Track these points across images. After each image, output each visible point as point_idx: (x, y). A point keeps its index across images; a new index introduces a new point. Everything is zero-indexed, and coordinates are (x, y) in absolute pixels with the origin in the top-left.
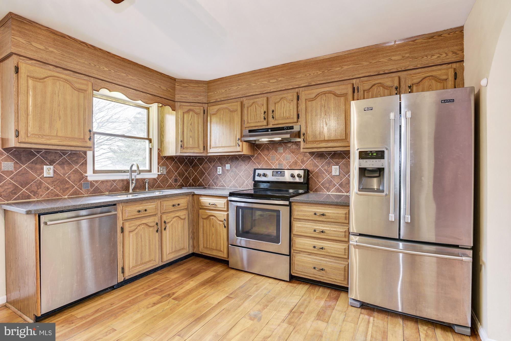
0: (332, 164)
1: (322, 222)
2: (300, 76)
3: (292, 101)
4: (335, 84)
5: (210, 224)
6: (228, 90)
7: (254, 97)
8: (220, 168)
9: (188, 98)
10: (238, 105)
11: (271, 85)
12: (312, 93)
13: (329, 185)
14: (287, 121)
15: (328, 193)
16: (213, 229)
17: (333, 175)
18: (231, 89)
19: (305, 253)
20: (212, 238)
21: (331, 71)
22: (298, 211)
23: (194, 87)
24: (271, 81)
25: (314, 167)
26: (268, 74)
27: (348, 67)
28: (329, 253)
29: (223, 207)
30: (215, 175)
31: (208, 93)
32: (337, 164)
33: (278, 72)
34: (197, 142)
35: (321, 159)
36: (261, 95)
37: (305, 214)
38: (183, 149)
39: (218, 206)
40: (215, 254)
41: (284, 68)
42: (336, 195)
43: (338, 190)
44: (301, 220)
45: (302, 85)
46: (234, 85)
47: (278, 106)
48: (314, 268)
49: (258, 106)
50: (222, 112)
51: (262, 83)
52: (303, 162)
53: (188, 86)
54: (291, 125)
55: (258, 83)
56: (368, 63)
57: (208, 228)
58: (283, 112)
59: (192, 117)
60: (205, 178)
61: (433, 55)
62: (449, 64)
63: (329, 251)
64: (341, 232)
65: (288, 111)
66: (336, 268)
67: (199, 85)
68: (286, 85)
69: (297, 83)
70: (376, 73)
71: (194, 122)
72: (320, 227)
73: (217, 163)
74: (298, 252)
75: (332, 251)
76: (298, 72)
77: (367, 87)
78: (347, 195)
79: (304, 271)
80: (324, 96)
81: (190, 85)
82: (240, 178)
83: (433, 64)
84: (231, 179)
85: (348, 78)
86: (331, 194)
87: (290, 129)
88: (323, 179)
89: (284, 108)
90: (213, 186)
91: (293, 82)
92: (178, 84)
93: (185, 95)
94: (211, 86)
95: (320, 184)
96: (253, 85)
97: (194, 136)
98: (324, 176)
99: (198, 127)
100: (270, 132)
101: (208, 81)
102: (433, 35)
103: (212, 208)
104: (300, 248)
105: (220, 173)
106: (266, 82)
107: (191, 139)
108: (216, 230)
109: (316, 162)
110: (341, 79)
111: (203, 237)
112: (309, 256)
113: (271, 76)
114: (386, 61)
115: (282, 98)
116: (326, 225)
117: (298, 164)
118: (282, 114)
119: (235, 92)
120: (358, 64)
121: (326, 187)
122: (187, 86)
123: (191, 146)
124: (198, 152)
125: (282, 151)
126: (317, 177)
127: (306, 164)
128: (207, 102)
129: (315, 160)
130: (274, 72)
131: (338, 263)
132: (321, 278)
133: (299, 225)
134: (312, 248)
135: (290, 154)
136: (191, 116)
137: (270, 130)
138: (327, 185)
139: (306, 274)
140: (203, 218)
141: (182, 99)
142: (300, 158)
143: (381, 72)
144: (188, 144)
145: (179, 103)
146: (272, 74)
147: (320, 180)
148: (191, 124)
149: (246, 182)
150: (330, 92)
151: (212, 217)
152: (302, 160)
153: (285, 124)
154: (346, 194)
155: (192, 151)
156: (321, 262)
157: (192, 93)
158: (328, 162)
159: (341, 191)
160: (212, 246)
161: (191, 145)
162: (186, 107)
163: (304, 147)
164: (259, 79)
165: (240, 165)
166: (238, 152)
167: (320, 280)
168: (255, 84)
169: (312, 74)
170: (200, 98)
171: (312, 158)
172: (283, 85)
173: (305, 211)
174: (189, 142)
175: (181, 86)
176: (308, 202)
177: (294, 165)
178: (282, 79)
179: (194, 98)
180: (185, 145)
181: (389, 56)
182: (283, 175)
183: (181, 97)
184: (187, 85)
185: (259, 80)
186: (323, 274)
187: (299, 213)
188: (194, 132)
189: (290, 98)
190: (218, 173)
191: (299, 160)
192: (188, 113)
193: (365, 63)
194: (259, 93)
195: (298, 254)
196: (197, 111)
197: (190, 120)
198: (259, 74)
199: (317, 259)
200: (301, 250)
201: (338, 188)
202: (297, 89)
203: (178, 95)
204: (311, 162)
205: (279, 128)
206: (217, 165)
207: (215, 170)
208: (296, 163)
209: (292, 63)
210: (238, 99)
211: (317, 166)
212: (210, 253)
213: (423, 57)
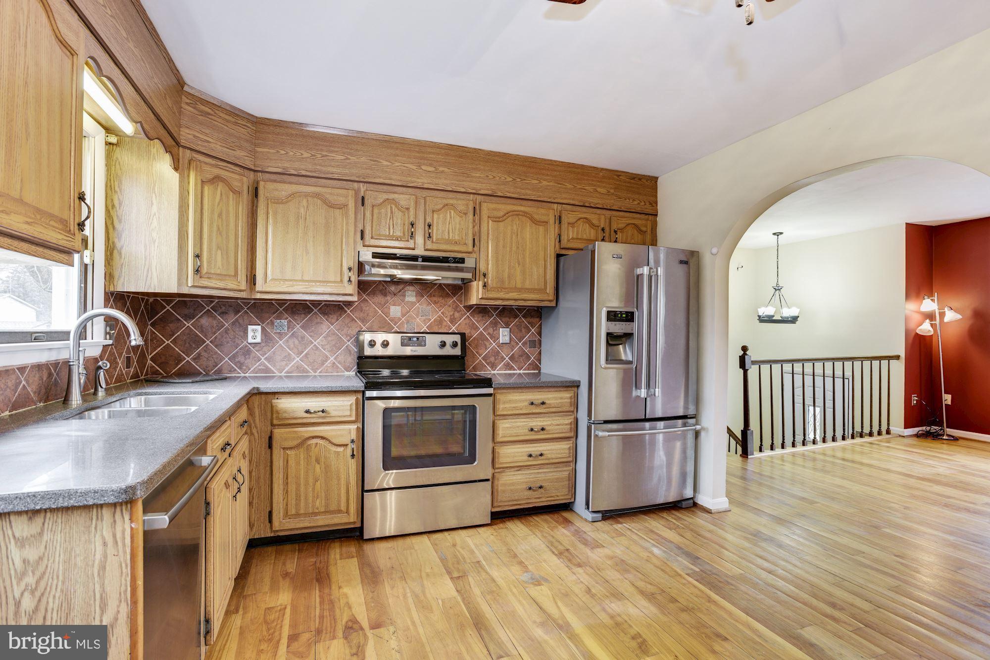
0: (500, 326)
1: (537, 416)
2: (477, 175)
3: (465, 214)
4: (530, 203)
5: (308, 457)
6: (320, 156)
7: (385, 187)
8: (259, 328)
9: (212, 145)
10: (350, 197)
11: (424, 175)
12: (499, 210)
13: (495, 360)
14: (456, 248)
15: (493, 372)
16: (318, 466)
17: (501, 342)
18: (330, 158)
19: (513, 470)
20: (314, 489)
21: (525, 181)
22: (504, 403)
23: (228, 121)
24: (424, 167)
25: (471, 329)
26: (418, 152)
27: (549, 184)
28: (549, 459)
29: (348, 413)
30: (238, 345)
31: (256, 145)
32: (507, 326)
33: (438, 154)
34: (232, 261)
35: (483, 317)
36: (401, 189)
37: (517, 405)
38: (201, 277)
39: (333, 413)
40: (323, 522)
41: (449, 152)
42: (505, 374)
43: (508, 367)
44: (507, 417)
45: (482, 192)
46: (336, 149)
47: (439, 218)
48: (530, 488)
49: (396, 209)
50: (304, 202)
51: (406, 165)
52: (453, 321)
53: (212, 115)
54: (459, 256)
55: (397, 164)
56: (572, 187)
57: (302, 467)
58: (449, 231)
59: (224, 197)
60: (203, 354)
61: (634, 200)
62: (646, 214)
63: (549, 456)
64: (566, 424)
65: (457, 230)
66: (558, 480)
67: (239, 122)
68: (452, 184)
69: (473, 185)
70: (582, 204)
71: (228, 212)
72: (537, 423)
73: (246, 317)
74: (501, 470)
75: (553, 456)
76: (474, 166)
77: (572, 220)
78: (520, 374)
79: (513, 498)
80: (517, 219)
81: (217, 112)
82: (316, 352)
83: (633, 211)
84: (289, 354)
85: (549, 200)
86: (497, 374)
87: (458, 262)
88: (486, 349)
89: (449, 224)
90: (232, 370)
91: (466, 181)
92: (188, 101)
93: (206, 135)
94: (269, 133)
95: (480, 358)
96: (385, 163)
97: (227, 247)
98: (487, 344)
99: (236, 226)
100: (420, 263)
101: (260, 118)
102: (635, 176)
103: (313, 421)
104: (506, 463)
105: (258, 340)
106: (414, 167)
107: (219, 252)
108: (327, 468)
109: (475, 320)
110: (539, 199)
111: (286, 492)
112: (519, 472)
113: (425, 159)
114: (592, 190)
115: (447, 205)
116: (545, 419)
117: (445, 324)
118: (447, 234)
119: (338, 166)
120: (561, 184)
121: (491, 362)
122: (209, 114)
123: (218, 272)
124: (235, 287)
125: (413, 299)
126: (477, 347)
127: (459, 325)
128: (253, 168)
129: (473, 317)
130: (430, 153)
131: (560, 471)
132: (538, 500)
133: (507, 425)
134: (526, 458)
135: (429, 304)
136: (221, 194)
137: (420, 259)
138: (492, 359)
139: (515, 503)
140: (284, 449)
141: (198, 145)
142: (447, 313)
143: (587, 205)
144: (213, 266)
145: (188, 152)
146: (426, 156)
147: (480, 351)
148: (220, 215)
149: (332, 359)
150: (525, 214)
151: (314, 441)
152: (452, 317)
153: (449, 253)
154: (518, 372)
155: (221, 284)
156: (537, 476)
157: (221, 136)
158: (494, 321)
159: (512, 368)
160: (313, 506)
161: (219, 268)
162: (207, 168)
163: (484, 296)
164: (398, 156)
165: (317, 323)
166: (346, 295)
167: (534, 505)
168: (389, 164)
169: (498, 178)
170: (240, 153)
171: (468, 314)
172: (448, 182)
173: (516, 401)
174: (215, 262)
175: (194, 108)
176: (523, 386)
177: (437, 325)
178: (446, 170)
179: (225, 149)
180: (204, 270)
181: (595, 186)
182: (421, 343)
183: (194, 136)
184: (210, 111)
185: (397, 158)
186: (542, 493)
187: (507, 406)
188: (227, 237)
189: (462, 208)
190: (250, 340)
191: (446, 317)
192: (213, 183)
193: (569, 186)
194: (400, 184)
195: (503, 474)
196: (236, 184)
197: (219, 204)
198: (397, 145)
199: (532, 473)
200: (508, 466)
201: (508, 363)
202: (472, 195)
203: (187, 131)
204: (467, 321)
205: (438, 258)
206: (246, 321)
207: (242, 334)
208: (440, 322)
209: (466, 147)
210: (345, 182)
211: (477, 328)
212: (309, 525)
213: (626, 200)
